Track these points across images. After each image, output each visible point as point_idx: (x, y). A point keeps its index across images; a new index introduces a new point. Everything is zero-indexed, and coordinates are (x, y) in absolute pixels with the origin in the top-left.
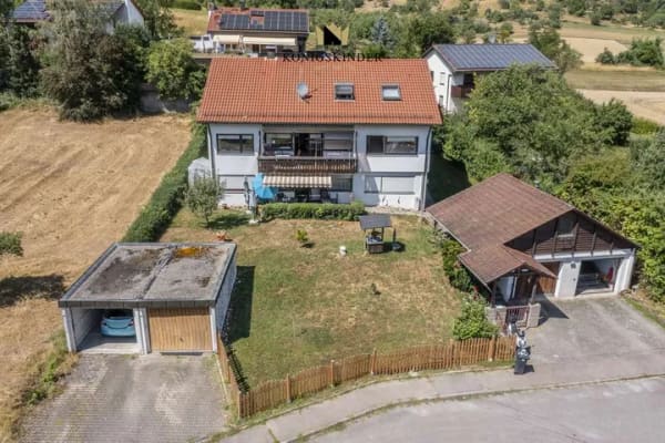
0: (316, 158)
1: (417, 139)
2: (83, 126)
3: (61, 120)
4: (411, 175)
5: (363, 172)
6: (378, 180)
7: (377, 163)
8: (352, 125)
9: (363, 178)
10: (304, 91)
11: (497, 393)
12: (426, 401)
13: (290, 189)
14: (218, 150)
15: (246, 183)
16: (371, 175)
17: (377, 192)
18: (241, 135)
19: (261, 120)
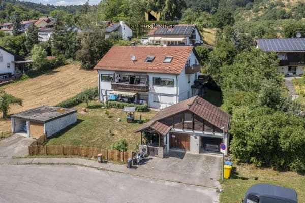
0: (134, 85)
1: (173, 80)
2: (86, 71)
3: (80, 69)
4: (172, 96)
5: (152, 93)
6: (159, 97)
7: (158, 89)
8: (146, 73)
9: (152, 95)
10: (133, 58)
11: (112, 171)
12: (86, 166)
13: (126, 98)
14: (102, 79)
15: (106, 93)
16: (156, 95)
17: (158, 102)
18: (109, 75)
19: (116, 69)
